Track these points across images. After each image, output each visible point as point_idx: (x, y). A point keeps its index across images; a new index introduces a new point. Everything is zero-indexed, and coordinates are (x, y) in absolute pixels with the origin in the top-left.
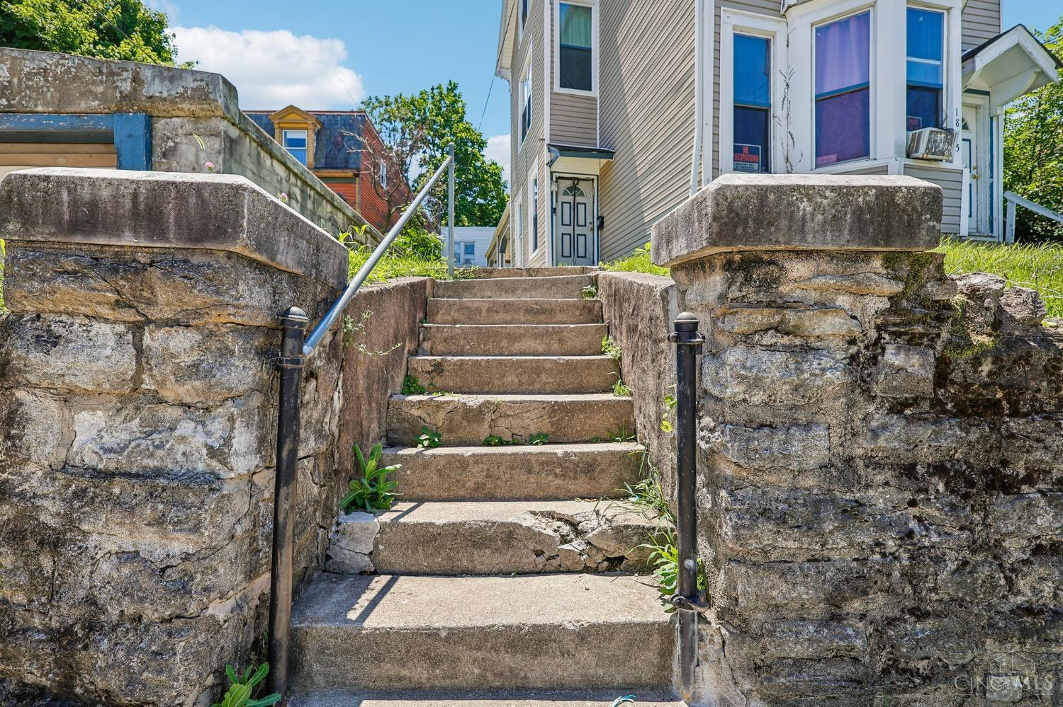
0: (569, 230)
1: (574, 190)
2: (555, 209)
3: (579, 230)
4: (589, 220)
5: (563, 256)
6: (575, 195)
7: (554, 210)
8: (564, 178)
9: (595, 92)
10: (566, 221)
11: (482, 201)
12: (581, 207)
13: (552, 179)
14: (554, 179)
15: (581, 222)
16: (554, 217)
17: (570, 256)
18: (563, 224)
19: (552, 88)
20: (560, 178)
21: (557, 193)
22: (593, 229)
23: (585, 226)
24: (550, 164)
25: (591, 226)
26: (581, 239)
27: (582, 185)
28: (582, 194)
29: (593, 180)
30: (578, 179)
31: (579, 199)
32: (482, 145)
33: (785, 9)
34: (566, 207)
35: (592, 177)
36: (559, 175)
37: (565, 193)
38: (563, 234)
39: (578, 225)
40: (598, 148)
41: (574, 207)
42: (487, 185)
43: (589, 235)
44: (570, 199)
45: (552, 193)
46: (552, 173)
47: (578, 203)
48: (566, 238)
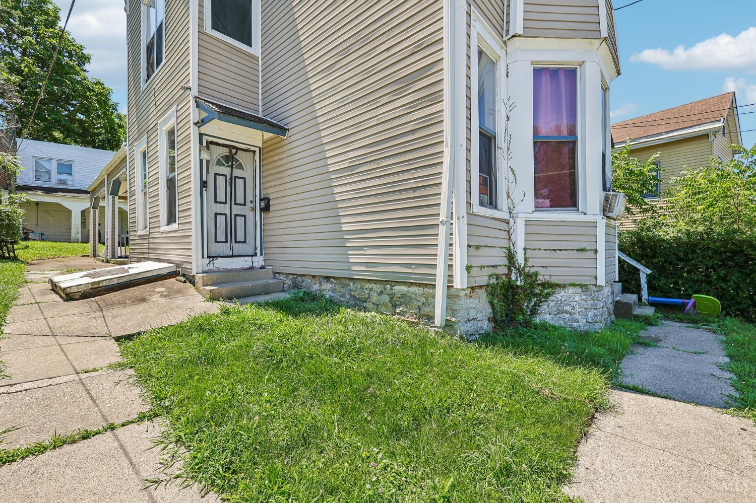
0: (225, 209)
1: (230, 159)
2: (206, 182)
3: (236, 210)
4: (250, 197)
5: (216, 242)
6: (232, 167)
7: (204, 184)
8: (217, 144)
9: (256, 49)
10: (221, 197)
11: (82, 117)
12: (240, 183)
13: (201, 142)
14: (204, 144)
15: (240, 199)
16: (205, 193)
17: (226, 242)
18: (216, 202)
19: (200, 26)
20: (212, 143)
21: (208, 162)
22: (254, 209)
23: (244, 204)
24: (200, 123)
25: (252, 205)
26: (240, 220)
27: (240, 156)
28: (240, 167)
29: (254, 152)
30: (237, 149)
31: (237, 172)
32: (84, 59)
33: (509, 36)
34: (221, 181)
35: (253, 148)
36: (210, 139)
37: (219, 163)
38: (216, 214)
39: (236, 204)
40: (260, 116)
41: (232, 181)
42: (91, 103)
43: (250, 216)
44: (226, 170)
45: (201, 161)
46: (201, 135)
47: (236, 177)
48: (221, 219)
